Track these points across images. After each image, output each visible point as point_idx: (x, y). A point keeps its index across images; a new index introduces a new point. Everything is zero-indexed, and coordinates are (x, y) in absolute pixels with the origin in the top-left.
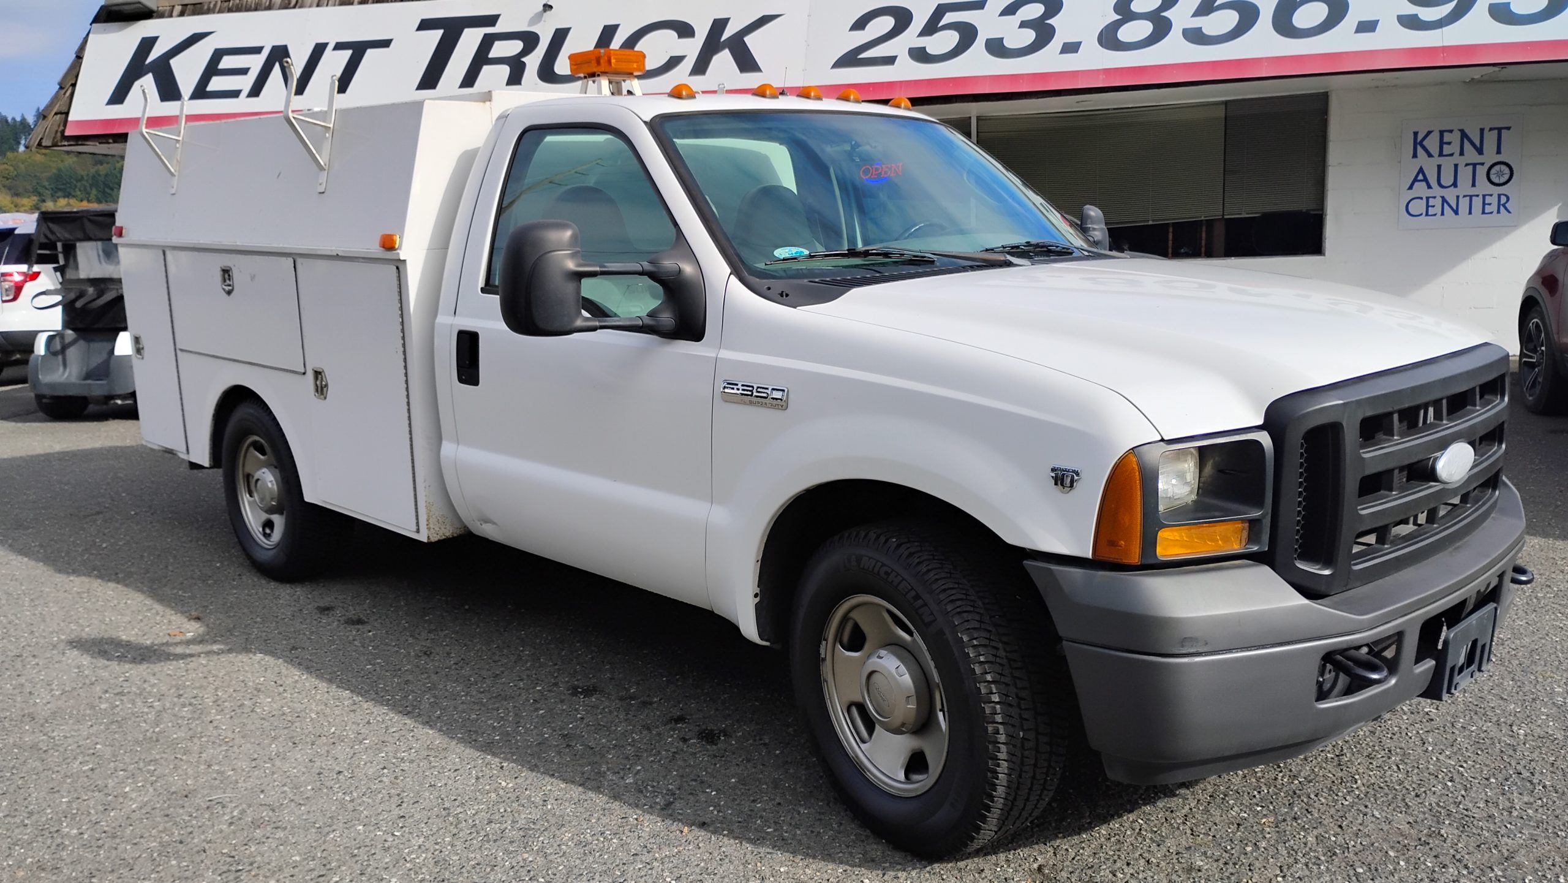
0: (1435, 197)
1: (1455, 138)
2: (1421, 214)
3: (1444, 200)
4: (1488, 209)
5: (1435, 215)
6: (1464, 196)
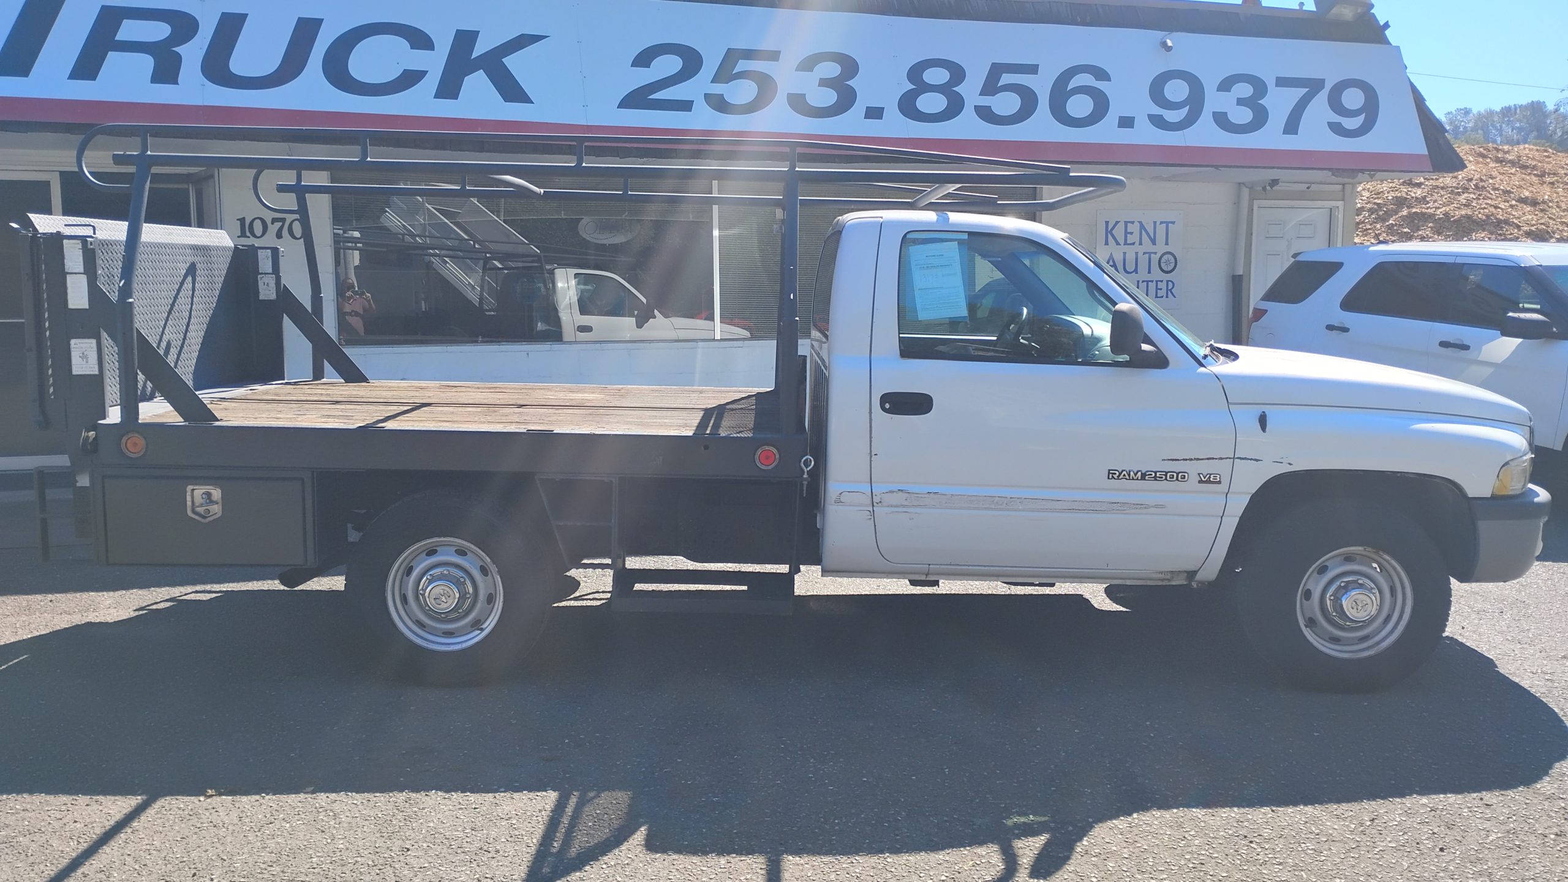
1: (1134, 228)
4: (1160, 293)
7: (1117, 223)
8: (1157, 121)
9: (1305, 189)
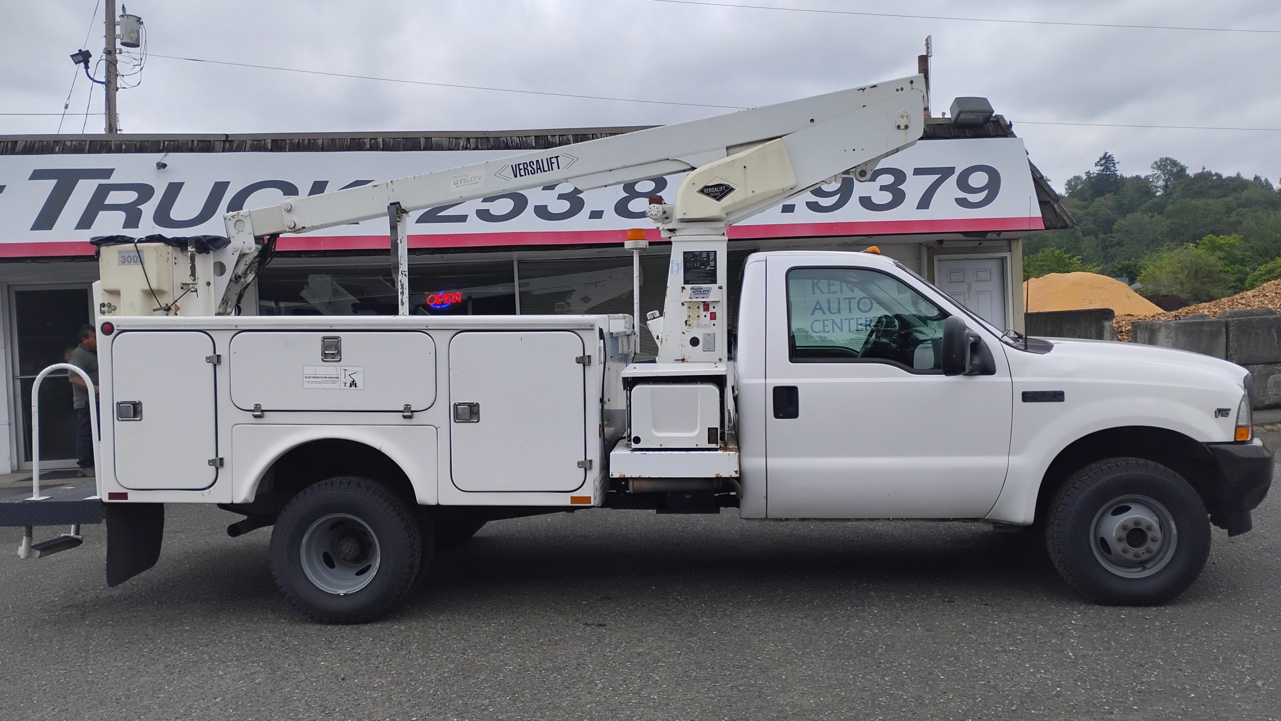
0: (828, 320)
2: (821, 331)
3: (833, 322)
5: (829, 332)
6: (846, 319)
8: (814, 206)
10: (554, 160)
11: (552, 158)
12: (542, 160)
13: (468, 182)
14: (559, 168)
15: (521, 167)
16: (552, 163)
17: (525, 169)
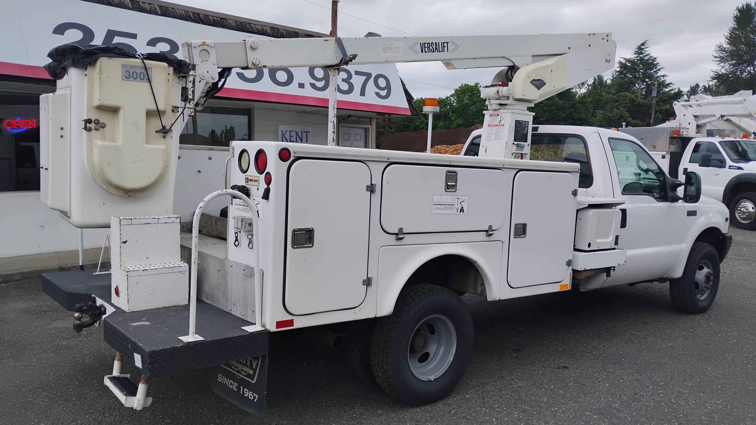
7: (286, 131)
8: (313, 86)
9: (357, 119)
10: (445, 45)
11: (445, 43)
12: (439, 43)
13: (392, 50)
14: (448, 51)
15: (426, 45)
16: (444, 47)
17: (428, 47)
